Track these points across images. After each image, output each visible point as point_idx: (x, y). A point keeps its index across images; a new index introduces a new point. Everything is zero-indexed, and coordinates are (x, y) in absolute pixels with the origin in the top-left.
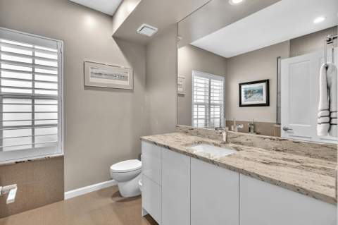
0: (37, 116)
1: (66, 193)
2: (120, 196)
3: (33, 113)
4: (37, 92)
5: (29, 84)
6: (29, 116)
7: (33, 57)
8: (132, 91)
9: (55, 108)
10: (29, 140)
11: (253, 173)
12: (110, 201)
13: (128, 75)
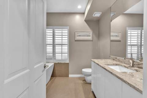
0: (63, 50)
1: (69, 75)
2: (86, 81)
3: (62, 49)
4: (63, 43)
5: (61, 41)
6: (61, 50)
7: (62, 33)
8: (92, 41)
9: (67, 48)
10: (61, 57)
11: (127, 82)
12: (82, 82)
13: (90, 34)
